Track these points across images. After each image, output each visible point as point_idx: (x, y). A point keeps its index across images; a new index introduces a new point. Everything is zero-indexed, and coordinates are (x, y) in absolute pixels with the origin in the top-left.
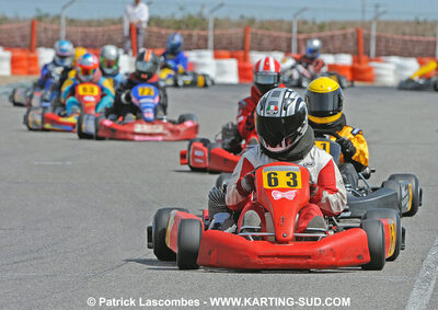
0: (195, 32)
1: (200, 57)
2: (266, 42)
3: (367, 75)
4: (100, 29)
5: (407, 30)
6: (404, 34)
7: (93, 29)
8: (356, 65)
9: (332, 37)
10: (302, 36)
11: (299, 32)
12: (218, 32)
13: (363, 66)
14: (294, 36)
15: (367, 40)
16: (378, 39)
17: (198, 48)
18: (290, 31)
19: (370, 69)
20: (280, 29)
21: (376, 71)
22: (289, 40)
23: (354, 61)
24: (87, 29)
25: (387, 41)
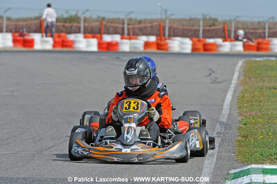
0: (75, 24)
1: (77, 37)
2: (111, 29)
3: (165, 47)
4: (25, 23)
5: (185, 23)
6: (183, 25)
7: (21, 23)
8: (159, 42)
9: (146, 27)
10: (130, 27)
11: (128, 25)
12: (87, 24)
13: (163, 43)
14: (126, 26)
15: (164, 29)
16: (170, 29)
17: (76, 32)
18: (123, 24)
19: (167, 44)
20: (119, 23)
21: (170, 45)
22: (123, 29)
23: (157, 40)
24: (18, 23)
25: (174, 29)
